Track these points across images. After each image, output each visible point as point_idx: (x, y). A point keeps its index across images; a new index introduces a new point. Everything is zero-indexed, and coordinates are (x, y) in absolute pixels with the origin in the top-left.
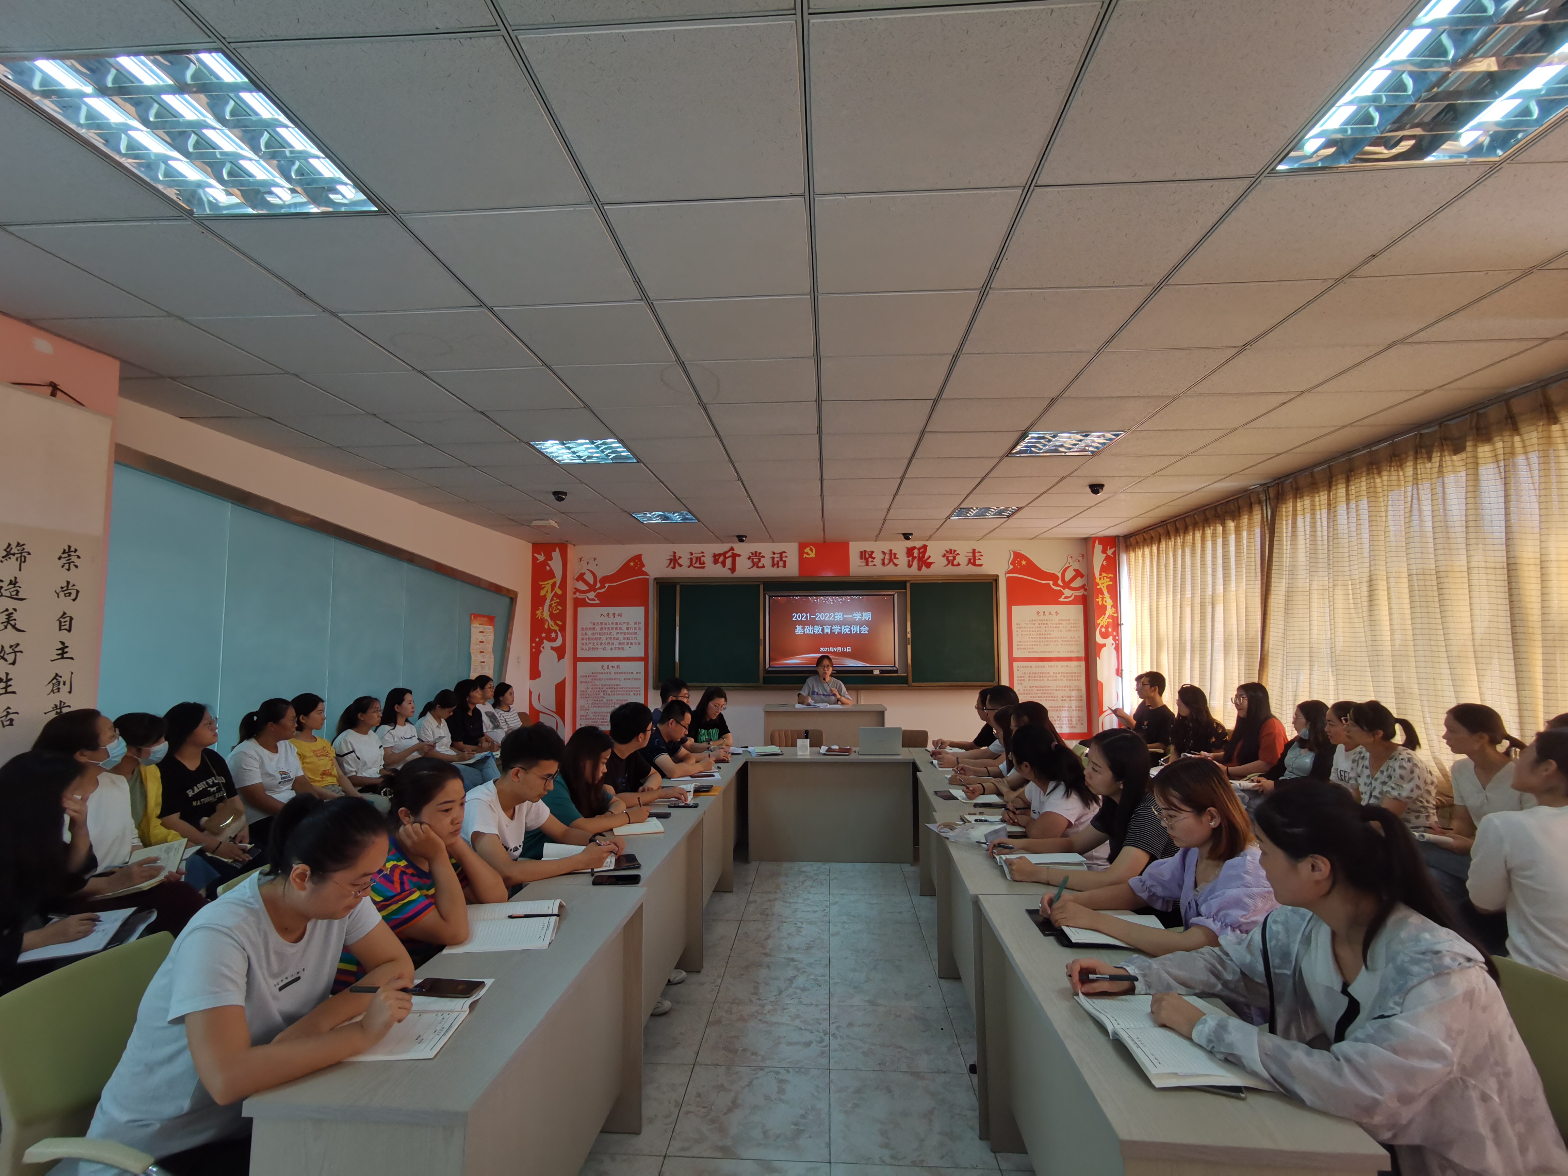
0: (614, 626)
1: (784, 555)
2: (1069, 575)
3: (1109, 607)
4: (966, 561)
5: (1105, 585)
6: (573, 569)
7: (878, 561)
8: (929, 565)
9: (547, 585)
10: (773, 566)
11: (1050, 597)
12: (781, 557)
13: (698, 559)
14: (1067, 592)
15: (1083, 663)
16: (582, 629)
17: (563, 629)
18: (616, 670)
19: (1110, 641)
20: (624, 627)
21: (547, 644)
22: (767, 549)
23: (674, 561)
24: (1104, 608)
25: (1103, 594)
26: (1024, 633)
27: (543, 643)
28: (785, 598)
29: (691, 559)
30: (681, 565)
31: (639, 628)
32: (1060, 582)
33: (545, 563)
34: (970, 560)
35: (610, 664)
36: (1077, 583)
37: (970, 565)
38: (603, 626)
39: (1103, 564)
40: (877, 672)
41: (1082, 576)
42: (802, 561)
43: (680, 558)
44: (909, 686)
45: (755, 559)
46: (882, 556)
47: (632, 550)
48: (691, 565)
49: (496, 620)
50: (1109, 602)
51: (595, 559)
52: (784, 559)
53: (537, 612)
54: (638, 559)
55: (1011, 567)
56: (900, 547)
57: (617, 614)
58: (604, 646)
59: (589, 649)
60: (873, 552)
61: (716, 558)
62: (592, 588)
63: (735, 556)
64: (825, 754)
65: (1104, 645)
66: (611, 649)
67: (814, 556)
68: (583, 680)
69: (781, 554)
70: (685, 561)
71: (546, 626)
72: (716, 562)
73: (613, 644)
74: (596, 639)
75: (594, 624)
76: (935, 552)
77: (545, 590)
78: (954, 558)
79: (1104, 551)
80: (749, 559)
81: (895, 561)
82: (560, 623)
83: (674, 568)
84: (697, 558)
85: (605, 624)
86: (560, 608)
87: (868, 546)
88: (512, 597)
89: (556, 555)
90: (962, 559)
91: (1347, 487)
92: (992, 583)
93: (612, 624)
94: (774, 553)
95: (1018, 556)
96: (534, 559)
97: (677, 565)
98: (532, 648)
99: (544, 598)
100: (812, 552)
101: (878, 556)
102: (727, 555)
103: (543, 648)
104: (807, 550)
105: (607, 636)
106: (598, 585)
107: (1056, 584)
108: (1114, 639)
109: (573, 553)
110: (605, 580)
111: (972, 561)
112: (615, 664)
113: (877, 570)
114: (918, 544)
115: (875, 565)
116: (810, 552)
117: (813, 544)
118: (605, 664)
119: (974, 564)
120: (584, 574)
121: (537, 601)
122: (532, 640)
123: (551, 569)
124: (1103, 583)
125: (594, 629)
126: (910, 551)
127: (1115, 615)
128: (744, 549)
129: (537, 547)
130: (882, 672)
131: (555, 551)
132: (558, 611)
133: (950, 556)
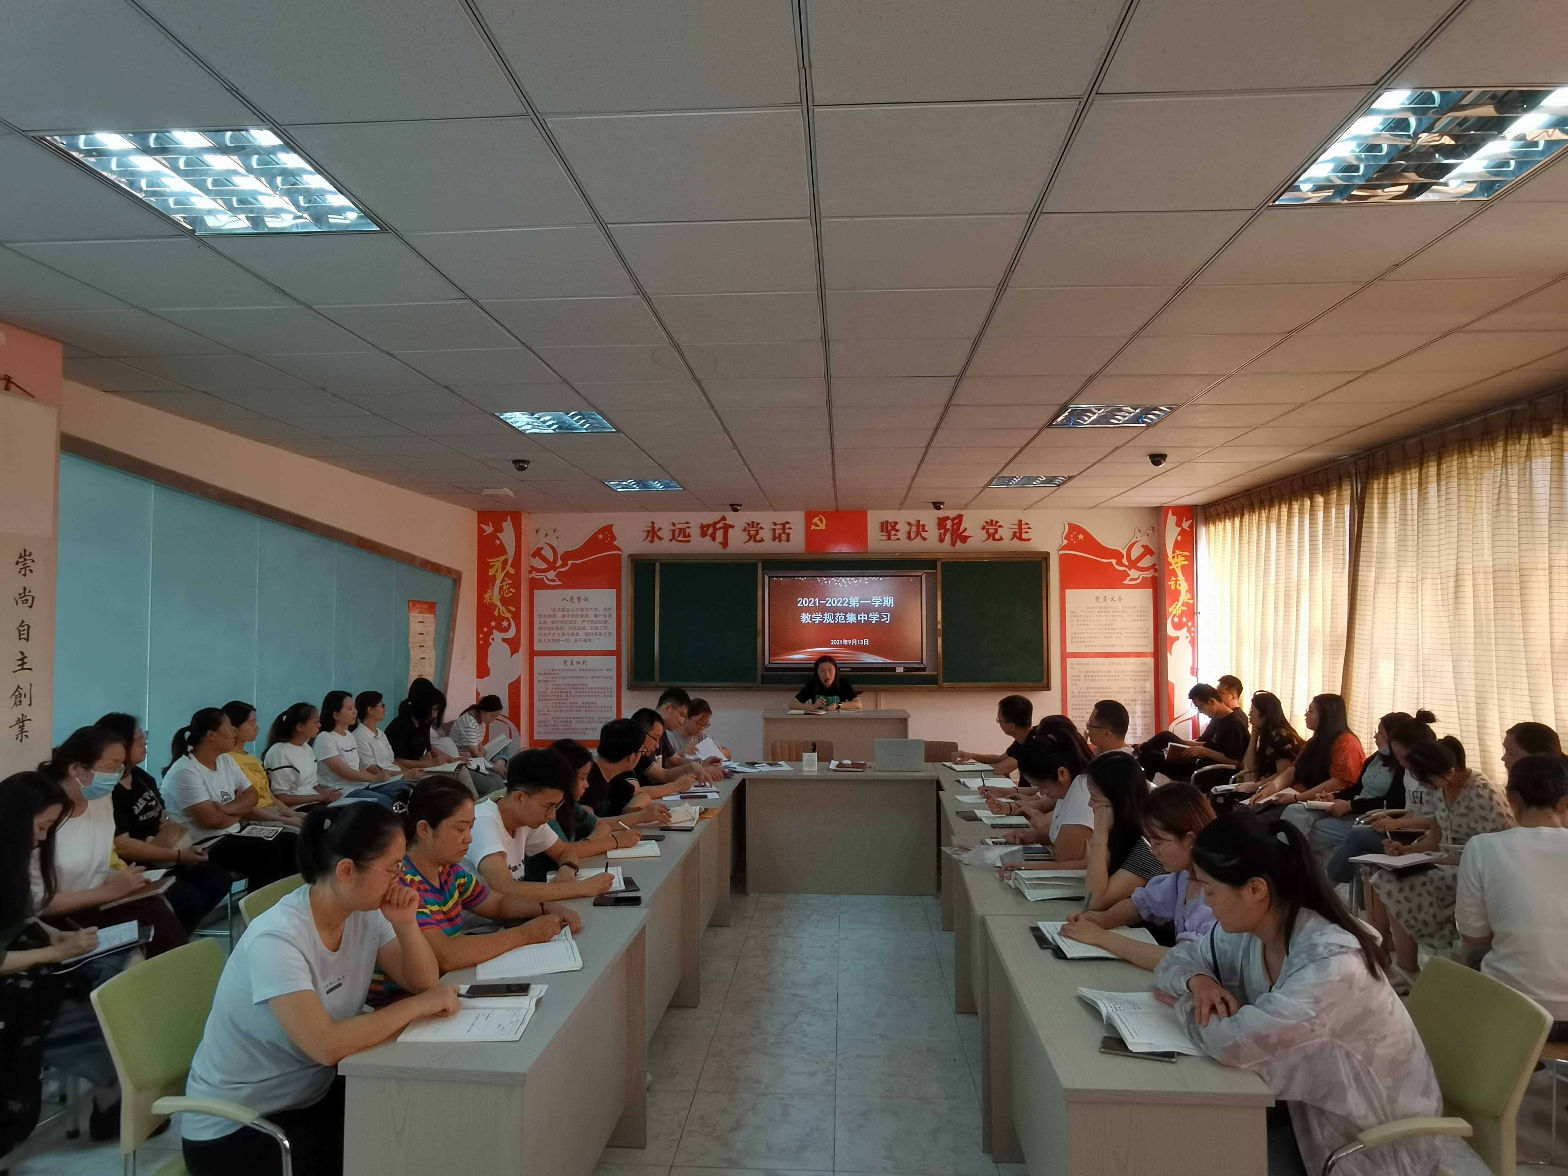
0: (580, 613)
1: (787, 526)
2: (1136, 552)
3: (1183, 592)
4: (1011, 535)
5: (1179, 565)
6: (530, 543)
7: (902, 534)
8: (964, 539)
9: (497, 562)
10: (774, 539)
11: (1113, 580)
12: (784, 529)
13: (682, 531)
14: (1134, 573)
15: (1150, 661)
16: (540, 616)
17: (516, 616)
18: (582, 666)
19: (1183, 633)
20: (591, 614)
21: (496, 635)
22: (766, 519)
23: (653, 533)
24: (1177, 593)
25: (1176, 576)
26: (1080, 623)
27: (492, 634)
28: (788, 579)
29: (674, 531)
30: (661, 539)
31: (610, 615)
32: (1125, 561)
33: (494, 536)
34: (1015, 533)
35: (575, 658)
36: (1146, 562)
37: (1015, 539)
38: (566, 613)
39: (1177, 539)
40: (900, 670)
41: (1152, 553)
42: (810, 534)
43: (660, 529)
44: (938, 687)
45: (752, 531)
46: (908, 528)
47: (600, 520)
48: (673, 538)
49: (437, 606)
50: (1183, 586)
51: (554, 531)
52: (787, 531)
53: (485, 596)
54: (607, 530)
55: (1066, 542)
56: (929, 518)
57: (582, 598)
58: (566, 637)
59: (549, 640)
60: (896, 523)
61: (704, 530)
62: (552, 566)
63: (727, 528)
64: (835, 770)
65: (1177, 638)
66: (576, 641)
67: (824, 528)
68: (542, 678)
69: (784, 524)
70: (665, 534)
71: (496, 613)
72: (704, 534)
73: (578, 634)
74: (557, 629)
75: (554, 610)
76: (973, 523)
77: (494, 569)
78: (996, 531)
79: (1179, 524)
80: (744, 530)
81: (923, 534)
82: (514, 610)
83: (652, 541)
84: (680, 529)
85: (568, 610)
86: (513, 591)
87: (890, 516)
88: (456, 578)
89: (508, 526)
90: (1005, 532)
91: (1439, 465)
92: (1041, 562)
93: (577, 610)
94: (775, 524)
95: (1074, 529)
96: (481, 531)
97: (656, 538)
98: (478, 639)
99: (494, 578)
100: (822, 523)
101: (903, 528)
102: (718, 526)
103: (493, 639)
104: (816, 520)
105: (570, 625)
106: (560, 562)
107: (1120, 563)
108: (1189, 631)
109: (528, 524)
110: (567, 556)
111: (1018, 535)
112: (581, 659)
113: (901, 545)
114: (952, 514)
115: (899, 539)
116: (819, 523)
117: (824, 514)
118: (569, 658)
119: (1020, 539)
120: (542, 548)
121: (484, 582)
122: (479, 630)
123: (501, 542)
124: (1177, 562)
125: (554, 616)
126: (941, 522)
127: (1191, 602)
128: (739, 520)
129: (484, 517)
130: (907, 669)
131: (506, 521)
132: (510, 594)
133: (991, 528)
